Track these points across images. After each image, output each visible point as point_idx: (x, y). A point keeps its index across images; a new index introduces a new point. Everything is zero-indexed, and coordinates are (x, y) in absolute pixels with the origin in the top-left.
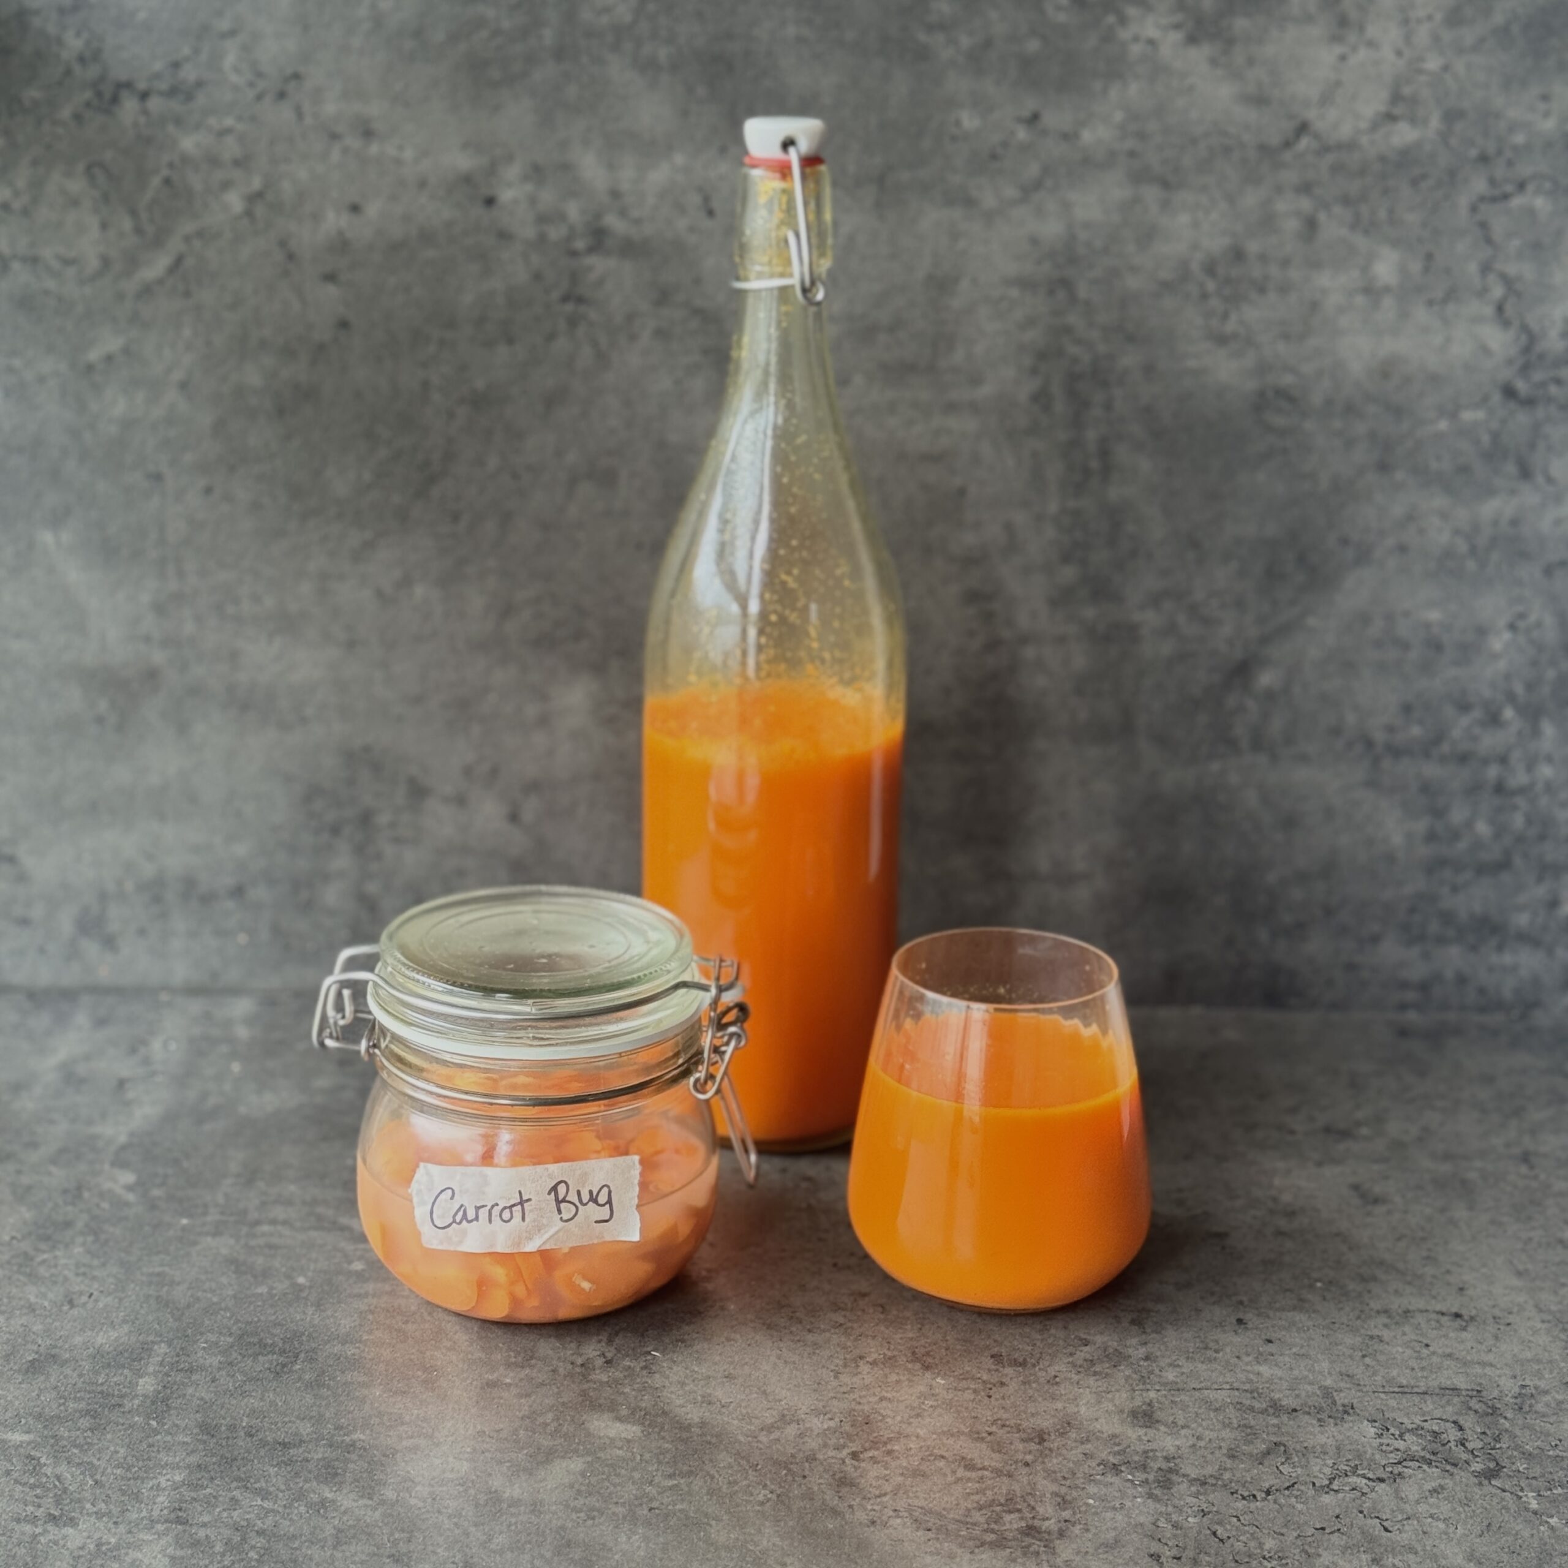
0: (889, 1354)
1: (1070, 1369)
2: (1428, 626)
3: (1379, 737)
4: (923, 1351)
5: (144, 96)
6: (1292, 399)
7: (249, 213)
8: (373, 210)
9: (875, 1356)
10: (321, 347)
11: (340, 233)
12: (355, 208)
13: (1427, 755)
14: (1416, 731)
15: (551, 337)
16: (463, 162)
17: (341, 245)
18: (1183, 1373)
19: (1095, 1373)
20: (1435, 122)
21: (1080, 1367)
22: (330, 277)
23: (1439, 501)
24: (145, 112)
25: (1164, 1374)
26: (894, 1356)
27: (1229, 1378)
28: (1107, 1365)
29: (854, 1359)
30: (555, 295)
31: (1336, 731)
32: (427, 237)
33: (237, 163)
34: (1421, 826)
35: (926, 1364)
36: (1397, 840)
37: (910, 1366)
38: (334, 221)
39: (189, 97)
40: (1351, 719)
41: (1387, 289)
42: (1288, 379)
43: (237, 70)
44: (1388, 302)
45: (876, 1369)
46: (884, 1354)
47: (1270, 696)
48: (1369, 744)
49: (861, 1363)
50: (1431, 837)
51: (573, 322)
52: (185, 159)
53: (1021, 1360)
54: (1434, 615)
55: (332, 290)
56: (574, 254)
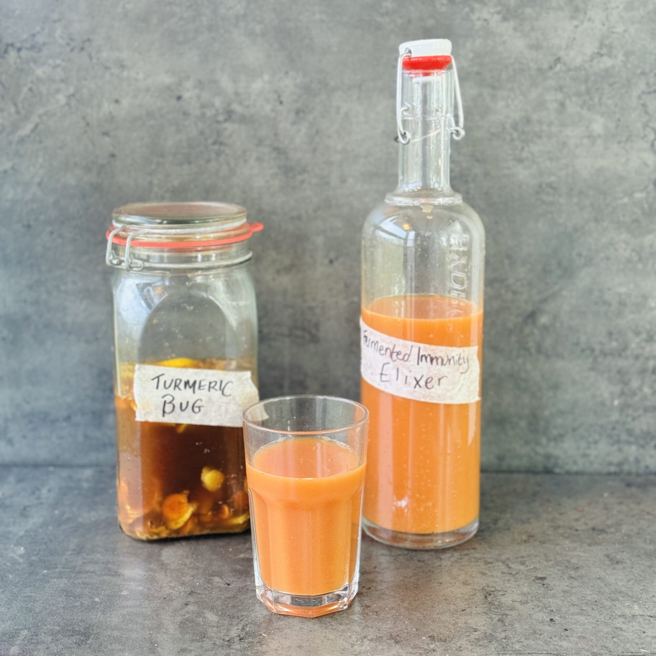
0: (379, 635)
1: (468, 643)
2: (620, 295)
3: (597, 348)
4: (396, 634)
5: (19, 50)
6: (555, 189)
7: (68, 104)
8: (125, 102)
9: (372, 636)
10: (102, 166)
11: (110, 113)
12: (117, 101)
13: (620, 356)
14: (614, 344)
15: (209, 161)
16: (167, 80)
17: (111, 118)
18: (523, 646)
19: (480, 645)
20: (621, 57)
21: (473, 642)
22: (106, 134)
23: (624, 236)
24: (20, 57)
25: (514, 646)
26: (381, 637)
27: (546, 648)
28: (486, 642)
29: (362, 638)
30: (210, 141)
31: (577, 344)
32: (150, 115)
33: (62, 81)
34: (617, 389)
35: (397, 641)
36: (606, 395)
37: (389, 641)
38: (107, 107)
39: (40, 50)
40: (583, 339)
41: (599, 136)
42: (553, 179)
43: (62, 38)
44: (599, 142)
45: (372, 643)
46: (376, 635)
47: (545, 328)
48: (593, 350)
49: (365, 640)
50: (622, 394)
51: (218, 154)
52: (39, 79)
53: (443, 638)
54: (623, 290)
55: (107, 139)
56: (219, 122)
